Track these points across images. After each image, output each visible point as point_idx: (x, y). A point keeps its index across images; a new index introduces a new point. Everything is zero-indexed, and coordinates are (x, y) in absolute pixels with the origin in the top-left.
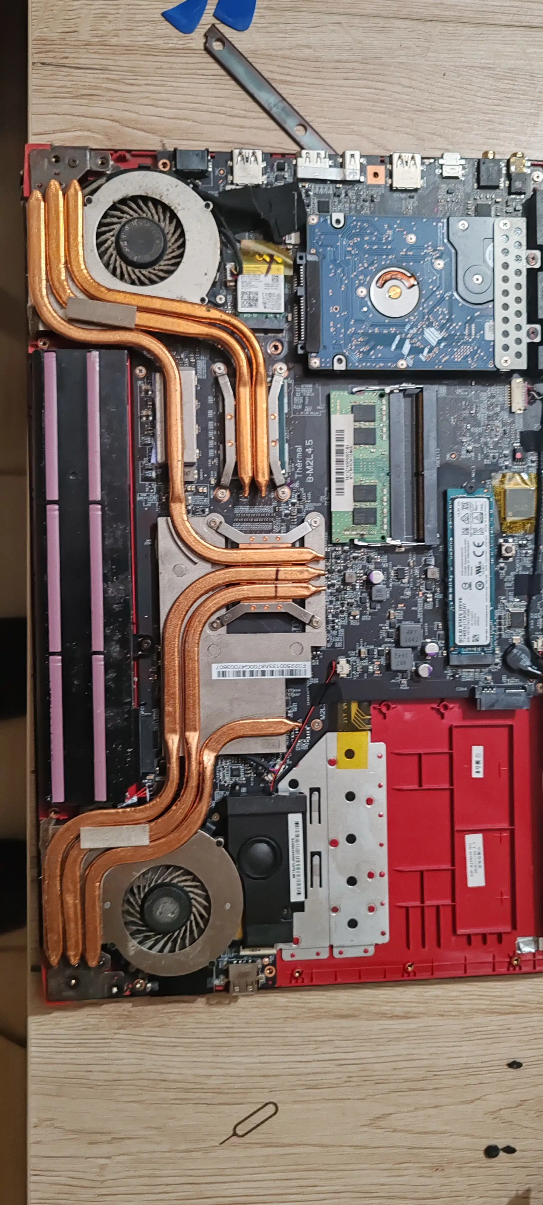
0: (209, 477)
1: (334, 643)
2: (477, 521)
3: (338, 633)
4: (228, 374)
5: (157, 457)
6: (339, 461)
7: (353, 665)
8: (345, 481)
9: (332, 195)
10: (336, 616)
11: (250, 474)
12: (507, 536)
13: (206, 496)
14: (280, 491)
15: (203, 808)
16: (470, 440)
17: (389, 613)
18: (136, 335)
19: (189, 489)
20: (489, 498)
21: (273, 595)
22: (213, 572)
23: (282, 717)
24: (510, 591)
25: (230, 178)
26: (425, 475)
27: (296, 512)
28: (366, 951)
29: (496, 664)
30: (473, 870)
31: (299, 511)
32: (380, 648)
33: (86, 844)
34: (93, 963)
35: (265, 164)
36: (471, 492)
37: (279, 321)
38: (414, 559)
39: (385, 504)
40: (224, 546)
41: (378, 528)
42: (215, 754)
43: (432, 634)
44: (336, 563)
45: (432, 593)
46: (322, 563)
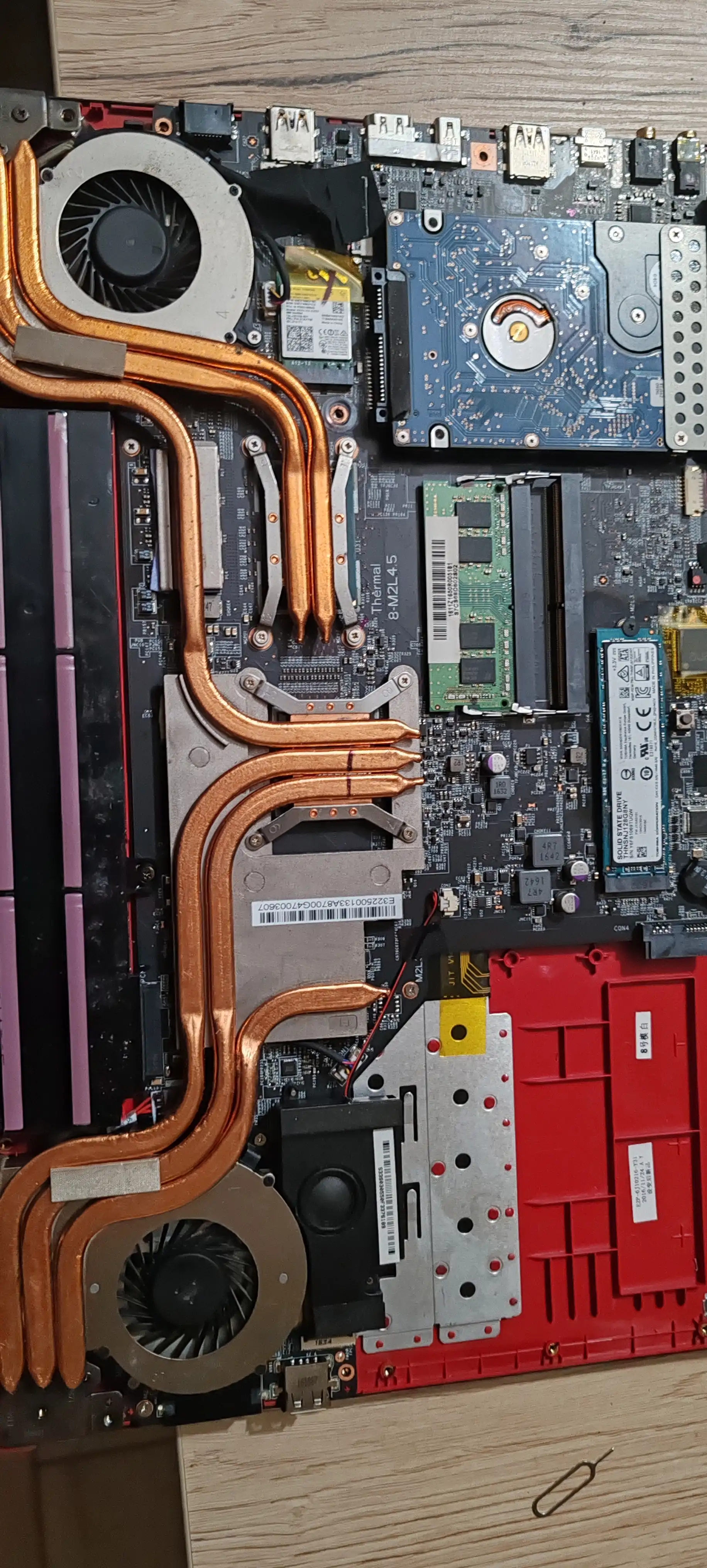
0: (240, 610)
1: (434, 864)
2: (642, 678)
3: (439, 850)
4: (267, 452)
5: (161, 579)
6: (438, 588)
7: (462, 897)
8: (448, 617)
9: (420, 185)
10: (436, 823)
11: (306, 607)
12: (682, 700)
13: (236, 641)
14: (350, 633)
15: (242, 1127)
16: (627, 557)
17: (516, 816)
18: (126, 388)
19: (210, 631)
20: (656, 644)
21: (345, 793)
22: (251, 759)
23: (359, 981)
24: (688, 780)
25: (266, 151)
26: (566, 608)
27: (374, 664)
28: (488, 1330)
29: (670, 891)
30: (640, 1197)
31: (379, 664)
32: (502, 871)
33: (60, 1193)
34: (72, 1381)
35: (316, 133)
36: (630, 633)
37: (345, 373)
38: (550, 735)
39: (507, 652)
40: (267, 719)
41: (497, 687)
42: (259, 1043)
43: (576, 847)
44: (436, 742)
45: (576, 785)
46: (416, 743)
